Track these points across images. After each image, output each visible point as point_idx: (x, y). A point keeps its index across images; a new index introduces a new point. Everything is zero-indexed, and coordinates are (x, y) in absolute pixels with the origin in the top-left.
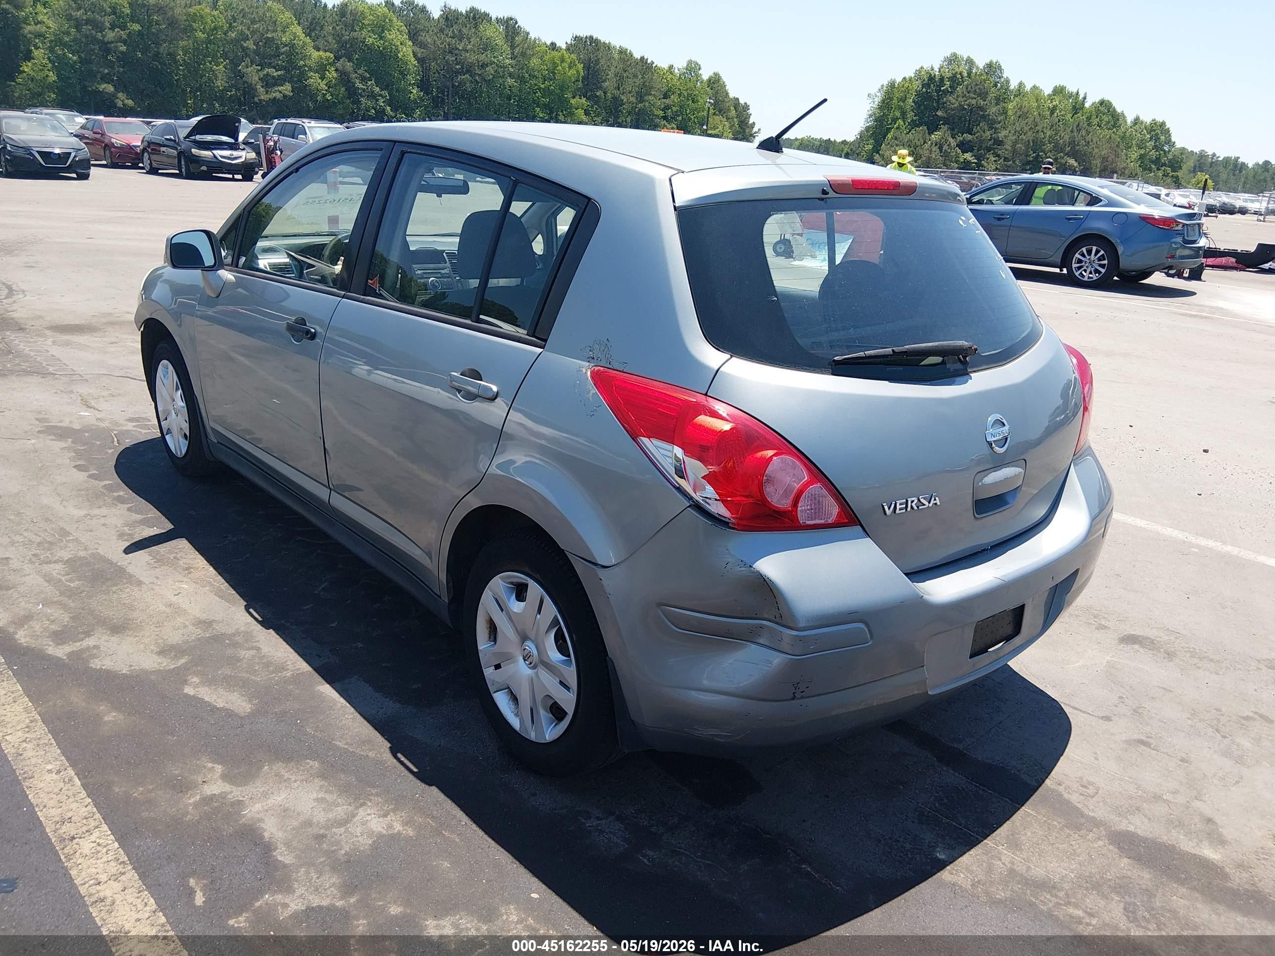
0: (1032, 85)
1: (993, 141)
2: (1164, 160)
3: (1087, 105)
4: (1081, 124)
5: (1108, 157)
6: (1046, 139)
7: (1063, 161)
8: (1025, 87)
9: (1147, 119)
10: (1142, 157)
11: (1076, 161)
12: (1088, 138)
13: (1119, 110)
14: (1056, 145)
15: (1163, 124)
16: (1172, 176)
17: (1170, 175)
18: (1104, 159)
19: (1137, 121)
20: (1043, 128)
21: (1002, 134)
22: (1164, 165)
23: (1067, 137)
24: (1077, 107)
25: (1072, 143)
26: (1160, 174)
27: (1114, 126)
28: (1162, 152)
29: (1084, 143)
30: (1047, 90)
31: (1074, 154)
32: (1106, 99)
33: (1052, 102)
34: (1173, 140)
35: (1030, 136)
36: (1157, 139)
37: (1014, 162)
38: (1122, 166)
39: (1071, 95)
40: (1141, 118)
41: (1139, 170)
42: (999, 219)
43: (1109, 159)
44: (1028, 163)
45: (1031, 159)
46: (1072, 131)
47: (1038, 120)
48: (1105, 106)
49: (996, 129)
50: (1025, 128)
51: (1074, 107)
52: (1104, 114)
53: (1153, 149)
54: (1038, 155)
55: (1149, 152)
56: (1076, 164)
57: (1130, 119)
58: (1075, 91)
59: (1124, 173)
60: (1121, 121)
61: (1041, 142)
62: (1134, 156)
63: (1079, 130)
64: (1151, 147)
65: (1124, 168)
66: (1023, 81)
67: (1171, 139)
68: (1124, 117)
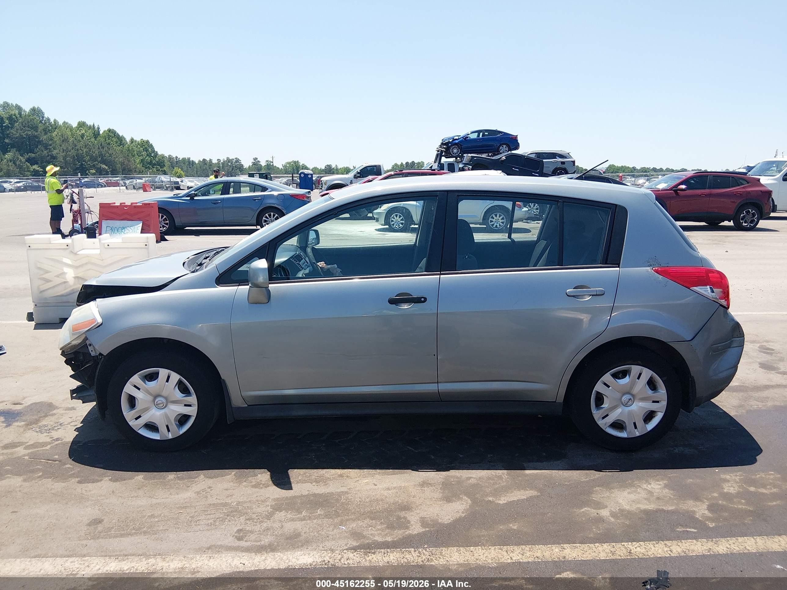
0: (63, 122)
1: (50, 157)
2: (154, 162)
3: (101, 132)
4: (103, 143)
5: (124, 162)
6: (84, 154)
7: (99, 166)
8: (58, 122)
9: (138, 139)
10: (142, 161)
11: (106, 166)
12: (110, 152)
13: (121, 135)
14: (91, 157)
15: (148, 142)
16: (162, 170)
17: (160, 170)
18: (122, 164)
19: (132, 141)
20: (80, 147)
21: (55, 152)
22: (155, 164)
23: (97, 152)
24: (96, 134)
25: (101, 155)
26: (155, 170)
27: (121, 145)
28: (152, 157)
29: (108, 155)
30: (75, 125)
31: (104, 162)
32: (111, 128)
33: (80, 131)
34: (156, 150)
35: (73, 153)
36: (147, 151)
37: (68, 168)
38: (134, 167)
39: (90, 127)
40: (135, 139)
41: (143, 169)
42: (215, 203)
43: (125, 163)
44: (77, 169)
45: (78, 166)
46: (99, 148)
47: (75, 142)
48: (111, 133)
49: (50, 149)
50: (69, 148)
51: (94, 133)
52: (112, 137)
53: (147, 156)
54: (82, 164)
55: (145, 158)
56: (107, 168)
57: (128, 139)
58: (92, 124)
59: (136, 171)
60: (124, 141)
61: (82, 156)
62: (138, 161)
63: (103, 148)
64: (146, 155)
65: (135, 168)
66: (56, 119)
67: (154, 150)
68: (125, 139)
